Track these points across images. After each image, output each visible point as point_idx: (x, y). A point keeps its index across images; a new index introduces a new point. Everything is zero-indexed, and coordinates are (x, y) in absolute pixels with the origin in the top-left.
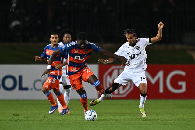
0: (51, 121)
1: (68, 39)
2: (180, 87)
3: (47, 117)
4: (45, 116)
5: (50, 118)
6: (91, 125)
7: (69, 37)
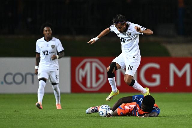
0: (22, 116)
1: (48, 32)
2: (154, 80)
3: (18, 111)
4: (16, 110)
5: (21, 112)
6: (63, 119)
7: (49, 30)
